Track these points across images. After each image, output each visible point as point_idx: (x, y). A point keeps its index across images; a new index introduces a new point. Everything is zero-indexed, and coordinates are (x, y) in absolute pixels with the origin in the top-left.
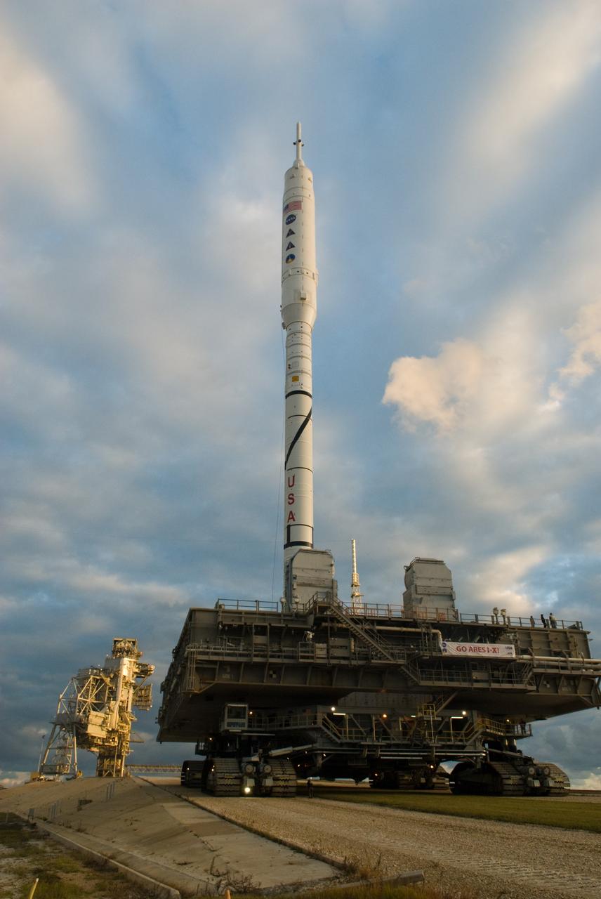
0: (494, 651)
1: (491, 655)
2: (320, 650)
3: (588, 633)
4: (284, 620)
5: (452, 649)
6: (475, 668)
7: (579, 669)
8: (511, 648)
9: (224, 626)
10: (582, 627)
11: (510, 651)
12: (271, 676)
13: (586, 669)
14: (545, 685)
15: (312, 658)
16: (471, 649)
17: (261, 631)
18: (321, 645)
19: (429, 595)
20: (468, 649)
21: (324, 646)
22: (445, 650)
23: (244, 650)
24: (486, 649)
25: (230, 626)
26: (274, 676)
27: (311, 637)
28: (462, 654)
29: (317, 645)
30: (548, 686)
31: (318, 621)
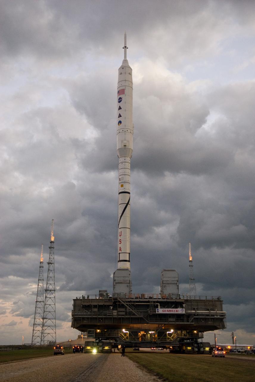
0: (177, 311)
1: (176, 313)
2: (115, 313)
3: (222, 301)
4: (105, 301)
5: (160, 311)
6: (170, 317)
7: (214, 316)
8: (183, 310)
9: (83, 306)
10: (221, 299)
11: (183, 311)
12: (100, 321)
13: (217, 316)
14: (202, 321)
15: (112, 316)
16: (168, 311)
17: (95, 306)
18: (115, 311)
19: (168, 284)
20: (167, 311)
21: (116, 311)
22: (158, 312)
23: (90, 313)
24: (174, 311)
25: (85, 305)
26: (101, 321)
27: (112, 308)
28: (164, 313)
29: (114, 311)
30: (203, 321)
31: (115, 303)
